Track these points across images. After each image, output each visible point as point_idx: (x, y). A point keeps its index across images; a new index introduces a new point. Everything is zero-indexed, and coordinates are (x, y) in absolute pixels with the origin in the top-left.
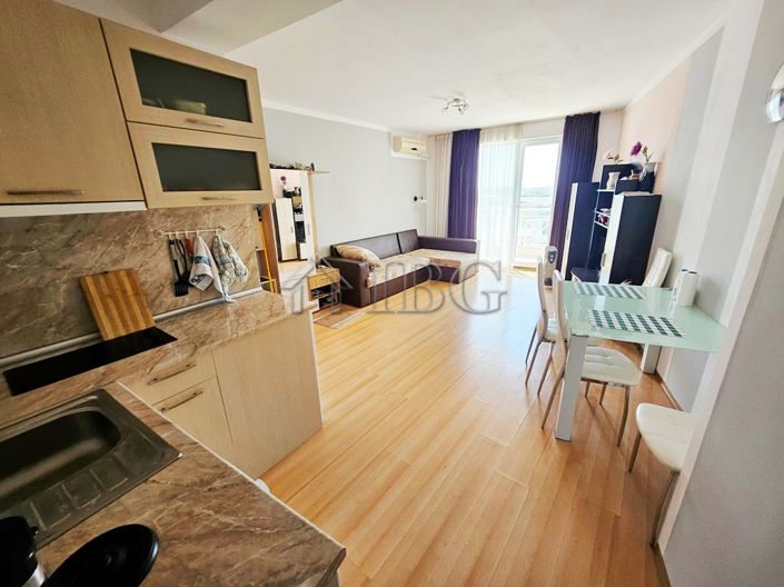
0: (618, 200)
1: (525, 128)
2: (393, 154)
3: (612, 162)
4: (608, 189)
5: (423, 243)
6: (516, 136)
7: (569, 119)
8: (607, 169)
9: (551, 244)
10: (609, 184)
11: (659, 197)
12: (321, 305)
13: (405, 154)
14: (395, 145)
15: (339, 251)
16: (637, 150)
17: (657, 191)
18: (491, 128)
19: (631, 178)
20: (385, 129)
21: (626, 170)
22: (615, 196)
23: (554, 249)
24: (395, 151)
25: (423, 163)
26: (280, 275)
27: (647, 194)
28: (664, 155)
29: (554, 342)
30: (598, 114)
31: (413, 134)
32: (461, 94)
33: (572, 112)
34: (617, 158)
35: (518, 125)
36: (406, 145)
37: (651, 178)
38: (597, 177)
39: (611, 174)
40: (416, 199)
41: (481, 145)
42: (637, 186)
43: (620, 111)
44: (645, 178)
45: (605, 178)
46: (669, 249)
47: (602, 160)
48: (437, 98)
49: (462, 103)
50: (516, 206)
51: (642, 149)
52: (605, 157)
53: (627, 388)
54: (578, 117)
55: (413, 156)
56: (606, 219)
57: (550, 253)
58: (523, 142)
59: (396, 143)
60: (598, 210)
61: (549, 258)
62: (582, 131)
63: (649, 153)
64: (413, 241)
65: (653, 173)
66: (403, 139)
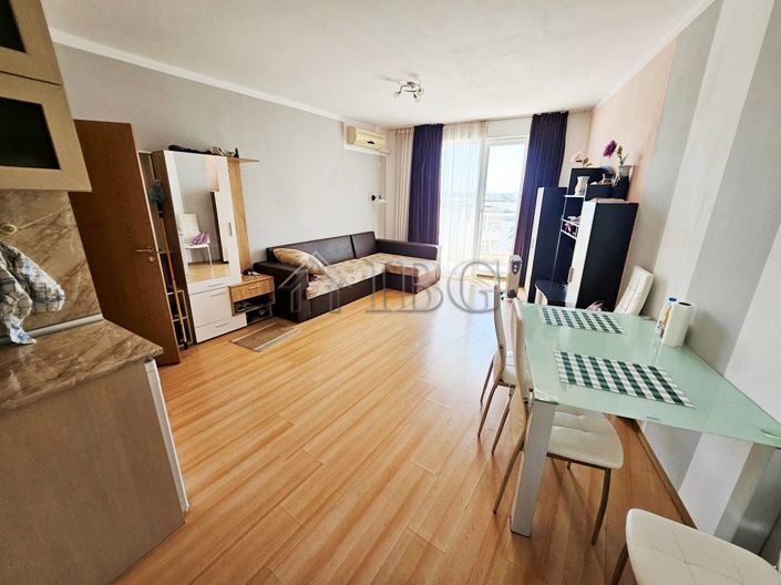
0: (589, 208)
1: (490, 125)
2: (347, 147)
3: (580, 166)
4: (577, 195)
5: (381, 247)
6: (481, 133)
7: (536, 117)
8: (576, 173)
9: (515, 253)
10: (577, 189)
11: (635, 206)
12: (248, 320)
13: (360, 147)
14: (348, 135)
15: (277, 255)
16: (610, 150)
17: (632, 198)
18: (455, 124)
19: (602, 182)
20: (336, 117)
21: (595, 174)
22: (585, 203)
23: (518, 258)
24: (348, 142)
25: (382, 159)
26: (188, 285)
27: (621, 201)
28: (641, 157)
29: (513, 387)
30: (566, 114)
31: (372, 126)
32: (415, 76)
33: (539, 111)
34: (586, 161)
35: (483, 122)
36: (361, 138)
37: (625, 183)
38: (564, 182)
39: (580, 179)
40: (373, 198)
41: (444, 142)
42: (609, 192)
43: (589, 112)
44: (619, 183)
45: (573, 182)
46: (648, 269)
47: (570, 163)
48: (389, 79)
49: (416, 88)
50: (480, 211)
51: (617, 149)
52: (573, 160)
53: (608, 471)
54: (545, 116)
55: (369, 151)
56: (574, 229)
57: (514, 263)
58: (488, 140)
59: (349, 134)
60: (566, 218)
61: (513, 268)
62: (549, 131)
63: (623, 155)
64: (369, 244)
65: (627, 177)
66: (358, 130)
